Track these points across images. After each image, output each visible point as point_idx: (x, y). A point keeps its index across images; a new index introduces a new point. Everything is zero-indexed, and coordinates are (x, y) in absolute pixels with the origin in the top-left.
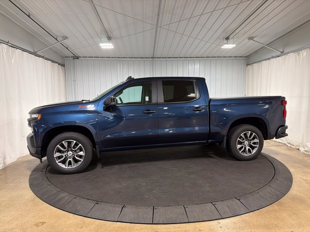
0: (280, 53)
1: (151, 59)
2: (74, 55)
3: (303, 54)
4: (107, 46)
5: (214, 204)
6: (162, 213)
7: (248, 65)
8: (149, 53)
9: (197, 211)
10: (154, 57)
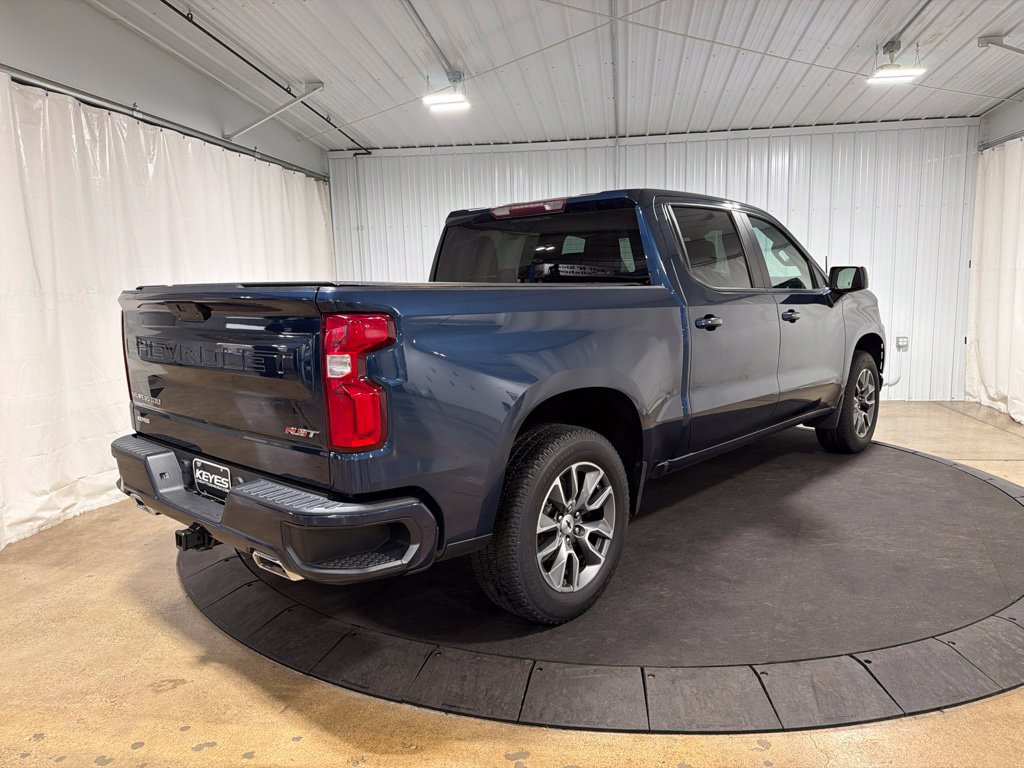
1: (610, 142)
2: (352, 140)
4: (447, 103)
5: (759, 672)
7: (984, 146)
8: (598, 119)
9: (687, 691)
10: (621, 133)
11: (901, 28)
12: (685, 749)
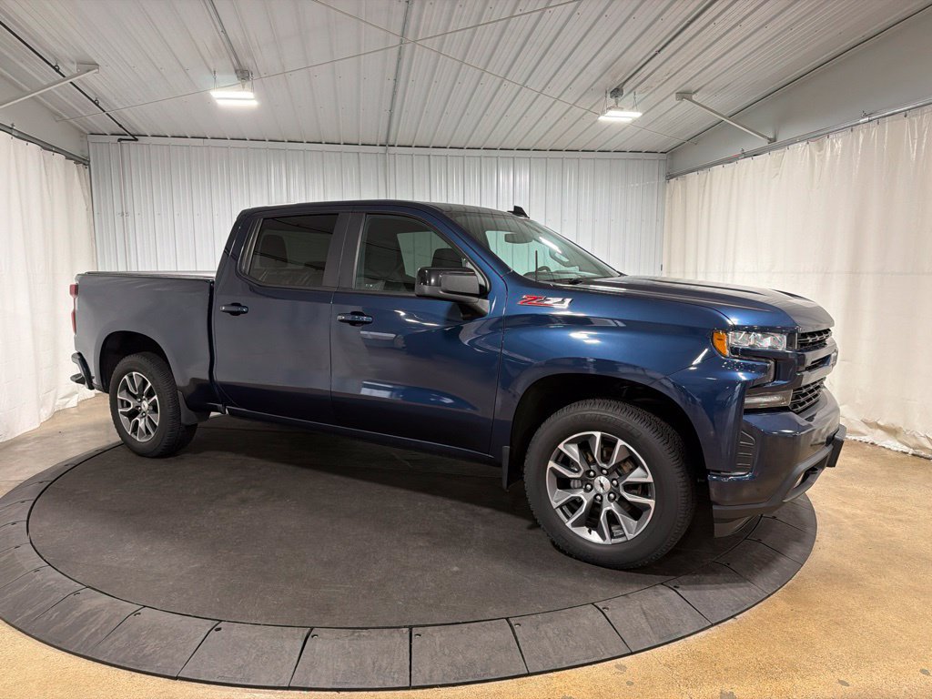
0: (765, 143)
1: (381, 149)
2: (120, 126)
3: (832, 144)
4: (235, 99)
5: (601, 608)
6: (438, 650)
7: (670, 177)
8: (373, 131)
9: (550, 634)
10: (391, 142)
12: (562, 684)
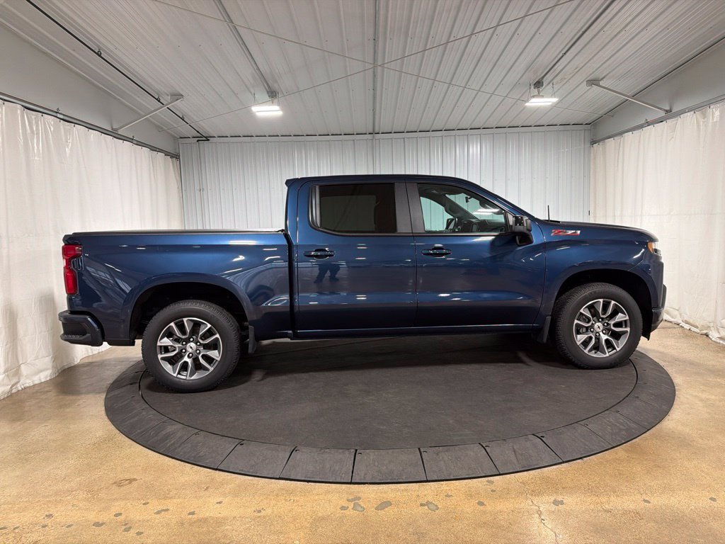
0: (662, 114)
1: (370, 137)
2: (198, 132)
3: (713, 114)
4: (268, 111)
5: (484, 446)
6: (371, 462)
7: (593, 142)
8: (362, 123)
9: (446, 458)
10: (377, 131)
11: (543, 75)
